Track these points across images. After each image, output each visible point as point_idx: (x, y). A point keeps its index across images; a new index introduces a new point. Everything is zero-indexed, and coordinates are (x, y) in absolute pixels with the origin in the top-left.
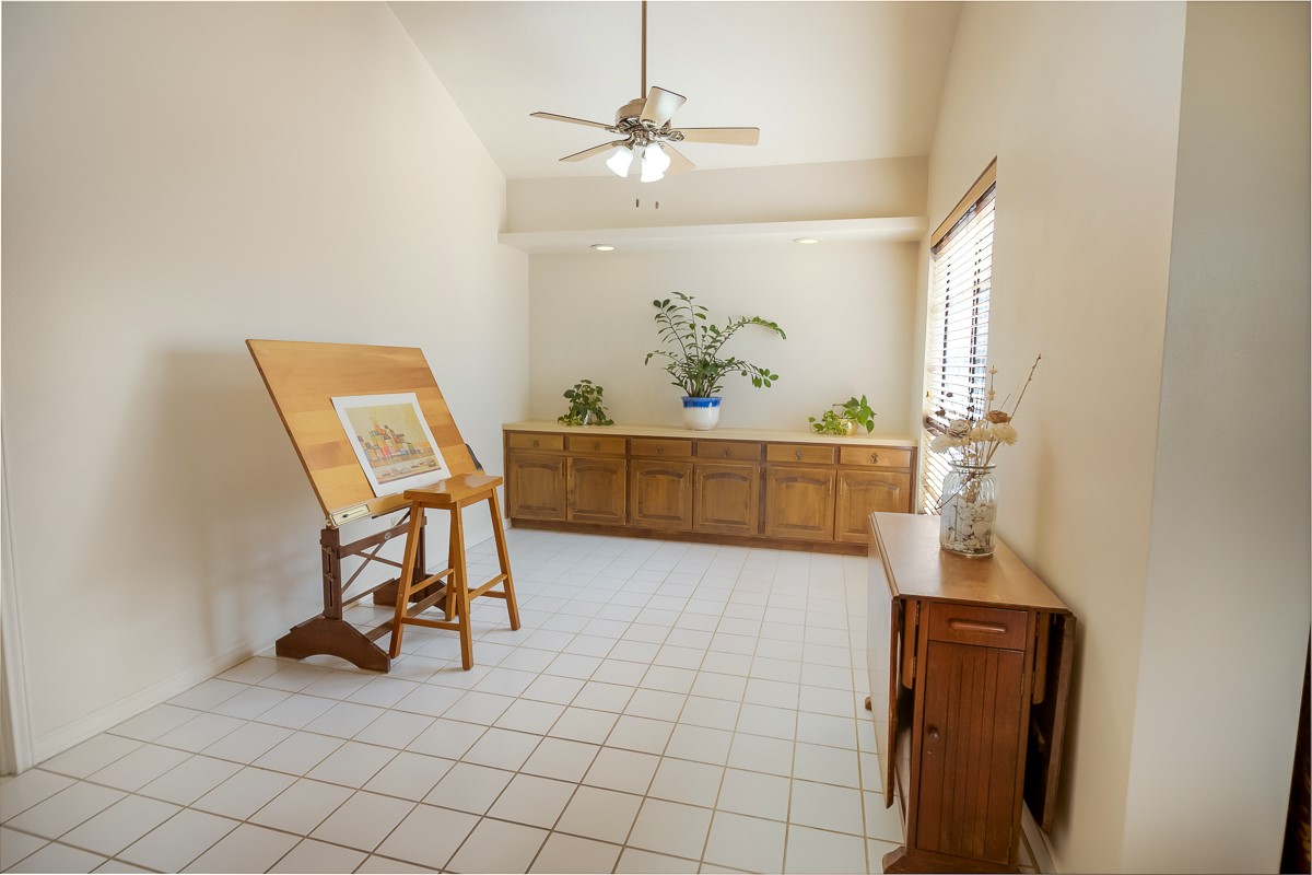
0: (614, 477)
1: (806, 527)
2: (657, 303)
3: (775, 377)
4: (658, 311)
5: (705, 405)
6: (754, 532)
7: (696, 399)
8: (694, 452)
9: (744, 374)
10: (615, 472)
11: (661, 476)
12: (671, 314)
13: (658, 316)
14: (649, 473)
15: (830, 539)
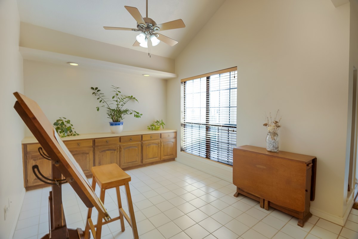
0: (88, 155)
1: (154, 158)
2: (92, 88)
3: (142, 115)
4: (93, 91)
5: (119, 124)
6: (140, 163)
7: (116, 123)
8: (120, 141)
9: (131, 113)
10: (87, 153)
11: (108, 152)
12: (99, 93)
13: (93, 93)
14: (102, 151)
15: (160, 160)
